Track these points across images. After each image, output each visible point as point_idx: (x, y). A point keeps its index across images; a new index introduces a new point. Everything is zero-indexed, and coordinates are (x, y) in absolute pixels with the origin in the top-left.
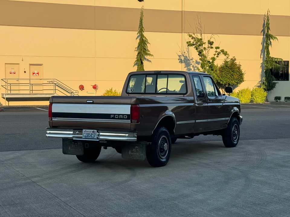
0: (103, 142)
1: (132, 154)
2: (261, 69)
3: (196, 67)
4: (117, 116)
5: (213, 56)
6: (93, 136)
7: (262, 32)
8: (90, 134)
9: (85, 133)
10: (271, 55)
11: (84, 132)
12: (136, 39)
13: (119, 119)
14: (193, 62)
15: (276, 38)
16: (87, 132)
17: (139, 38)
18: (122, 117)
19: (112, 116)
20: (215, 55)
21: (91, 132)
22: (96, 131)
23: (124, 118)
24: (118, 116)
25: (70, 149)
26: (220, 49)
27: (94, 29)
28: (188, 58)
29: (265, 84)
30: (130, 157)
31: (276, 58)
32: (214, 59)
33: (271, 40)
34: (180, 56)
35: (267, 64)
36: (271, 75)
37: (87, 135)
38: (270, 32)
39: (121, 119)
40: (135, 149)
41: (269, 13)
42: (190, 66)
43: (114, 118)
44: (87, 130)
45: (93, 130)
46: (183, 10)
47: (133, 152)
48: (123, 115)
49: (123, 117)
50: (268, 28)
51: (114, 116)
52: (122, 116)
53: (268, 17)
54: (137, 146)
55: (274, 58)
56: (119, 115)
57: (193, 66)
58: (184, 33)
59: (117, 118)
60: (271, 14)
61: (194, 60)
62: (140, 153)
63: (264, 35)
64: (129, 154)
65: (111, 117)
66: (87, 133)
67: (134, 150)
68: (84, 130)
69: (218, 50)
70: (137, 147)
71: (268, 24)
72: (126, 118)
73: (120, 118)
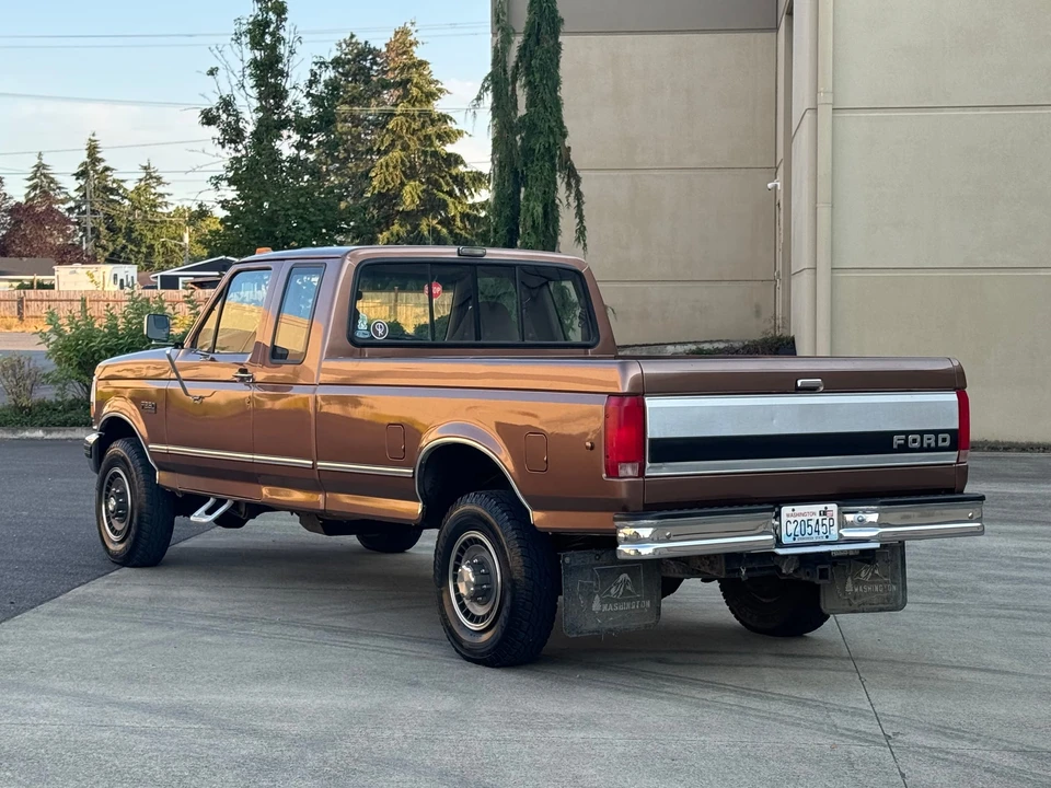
4: (914, 441)
6: (822, 529)
8: (813, 523)
9: (792, 519)
11: (788, 515)
13: (921, 449)
16: (799, 515)
18: (933, 445)
19: (898, 440)
21: (814, 514)
22: (833, 507)
23: (940, 444)
24: (919, 440)
25: (596, 606)
37: (798, 529)
39: (929, 449)
43: (904, 449)
44: (800, 509)
45: (821, 507)
48: (936, 432)
49: (936, 441)
51: (906, 440)
52: (932, 436)
56: (921, 433)
59: (917, 445)
65: (895, 446)
66: (799, 519)
68: (786, 510)
72: (947, 443)
73: (925, 445)
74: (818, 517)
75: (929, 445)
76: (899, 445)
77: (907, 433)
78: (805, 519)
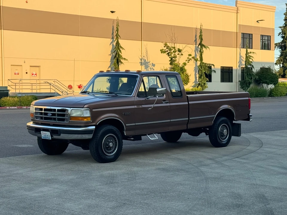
2: (194, 72)
3: (152, 68)
5: (185, 62)
7: (195, 42)
10: (204, 61)
12: (110, 45)
14: (150, 64)
15: (208, 47)
17: (112, 44)
20: (187, 60)
26: (192, 56)
27: (79, 36)
28: (147, 61)
29: (201, 84)
31: (208, 64)
32: (185, 64)
33: (204, 49)
34: (141, 60)
35: (201, 68)
36: (205, 78)
38: (203, 43)
41: (202, 27)
42: (148, 68)
46: (142, 21)
50: (202, 39)
53: (201, 30)
55: (207, 63)
57: (150, 68)
58: (143, 41)
60: (203, 27)
61: (151, 63)
63: (196, 45)
69: (190, 57)
71: (201, 36)
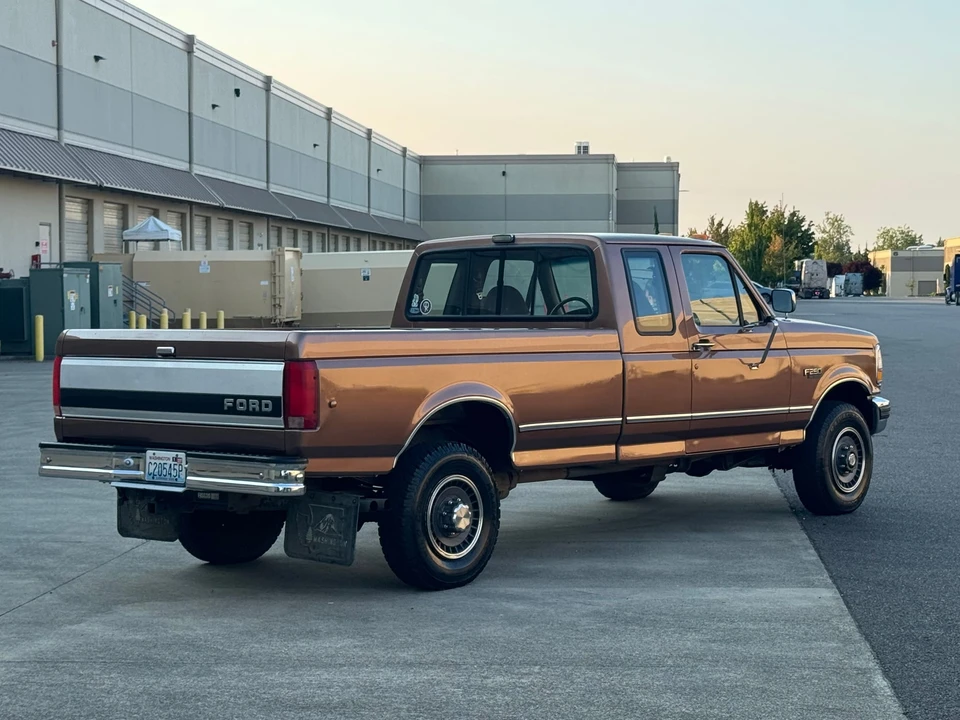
0: (208, 496)
1: (315, 540)
4: (241, 404)
6: (174, 473)
8: (167, 467)
9: (153, 461)
11: (151, 458)
13: (247, 413)
16: (159, 458)
18: (257, 409)
19: (228, 403)
21: (169, 459)
22: (182, 455)
23: (264, 409)
24: (245, 403)
30: (310, 552)
37: (157, 470)
39: (254, 413)
40: (324, 522)
43: (233, 411)
44: (160, 453)
45: (173, 454)
47: (317, 534)
48: (260, 398)
49: (260, 405)
51: (235, 403)
52: (256, 402)
54: (329, 511)
56: (248, 398)
59: (244, 408)
62: (340, 538)
64: (306, 541)
65: (226, 408)
66: (158, 462)
67: (322, 526)
68: (150, 453)
70: (330, 515)
72: (269, 409)
73: (251, 409)
74: (171, 462)
75: (254, 409)
76: (229, 407)
77: (236, 397)
78: (162, 462)
